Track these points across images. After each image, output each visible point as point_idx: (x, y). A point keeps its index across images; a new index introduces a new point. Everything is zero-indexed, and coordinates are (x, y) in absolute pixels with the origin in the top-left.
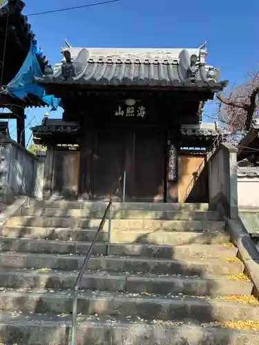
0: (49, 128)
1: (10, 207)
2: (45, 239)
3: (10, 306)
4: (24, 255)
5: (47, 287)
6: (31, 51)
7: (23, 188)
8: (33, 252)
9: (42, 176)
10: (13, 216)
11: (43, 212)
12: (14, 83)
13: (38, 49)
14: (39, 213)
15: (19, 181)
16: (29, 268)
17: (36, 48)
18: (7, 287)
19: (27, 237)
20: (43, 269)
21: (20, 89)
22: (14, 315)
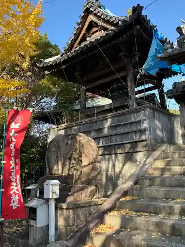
0: (177, 90)
1: (154, 153)
2: (181, 175)
3: (152, 228)
4: (163, 189)
5: (180, 215)
6: (154, 38)
7: (164, 138)
8: (170, 186)
9: (179, 126)
10: (156, 159)
11: (179, 154)
12: (147, 65)
13: (160, 35)
14: (176, 155)
15: (159, 133)
16: (167, 199)
17: (158, 35)
18: (151, 213)
19: (167, 174)
20: (178, 200)
21: (152, 68)
22: (154, 235)
